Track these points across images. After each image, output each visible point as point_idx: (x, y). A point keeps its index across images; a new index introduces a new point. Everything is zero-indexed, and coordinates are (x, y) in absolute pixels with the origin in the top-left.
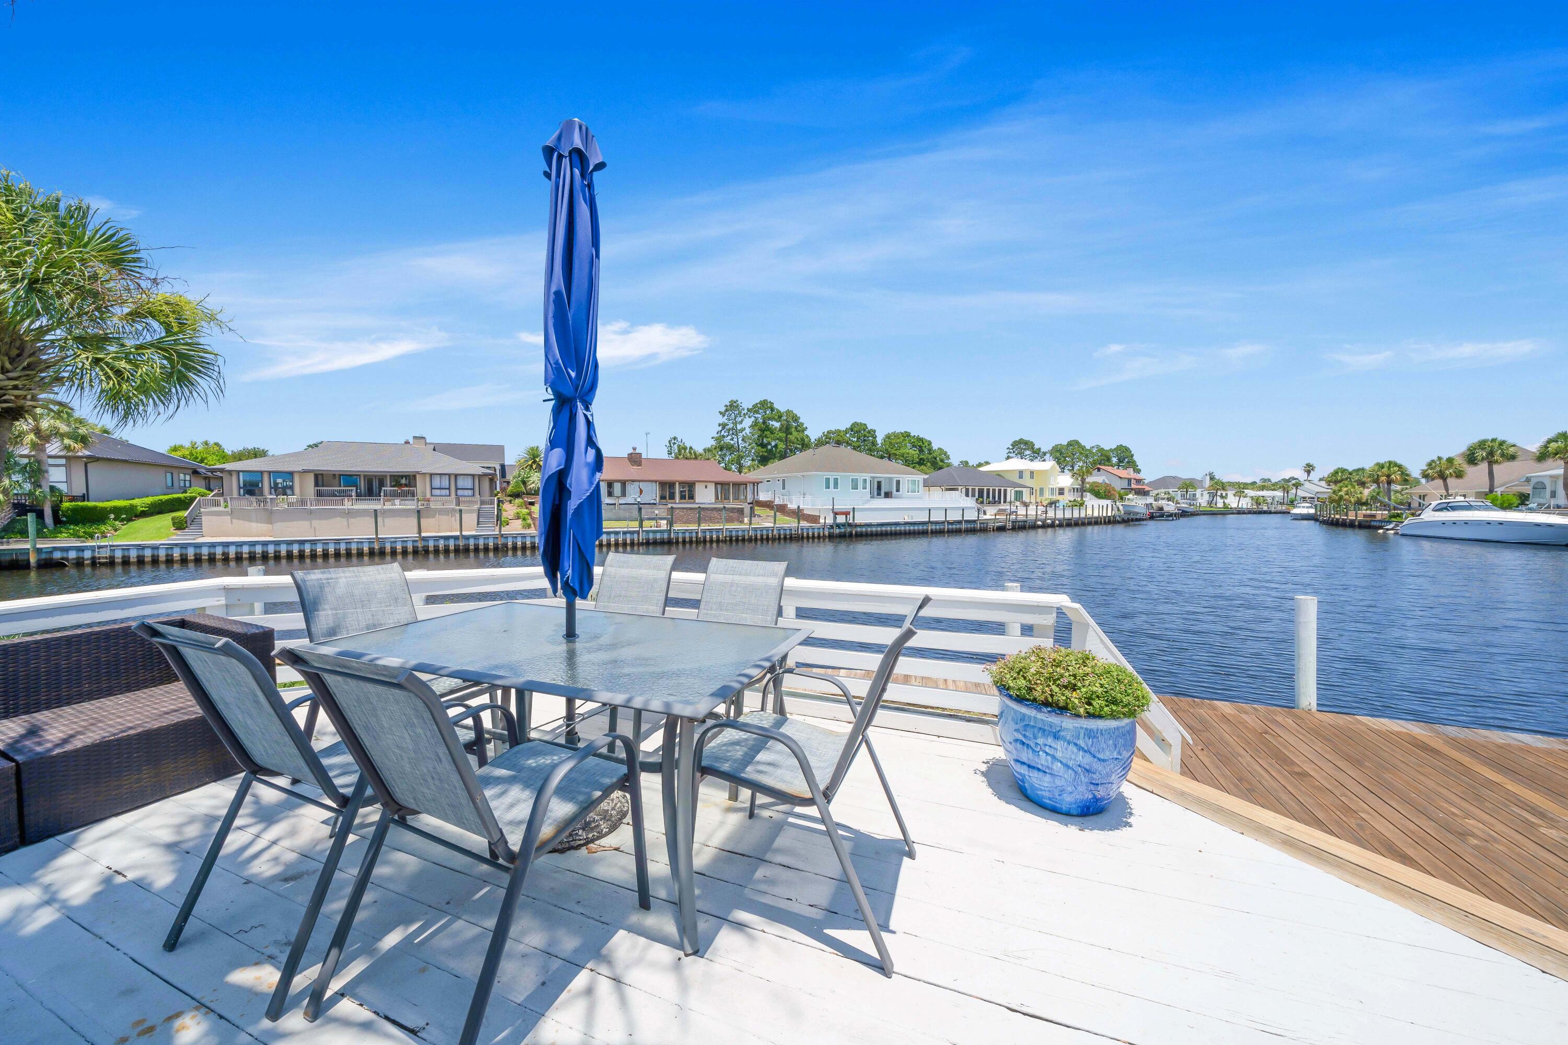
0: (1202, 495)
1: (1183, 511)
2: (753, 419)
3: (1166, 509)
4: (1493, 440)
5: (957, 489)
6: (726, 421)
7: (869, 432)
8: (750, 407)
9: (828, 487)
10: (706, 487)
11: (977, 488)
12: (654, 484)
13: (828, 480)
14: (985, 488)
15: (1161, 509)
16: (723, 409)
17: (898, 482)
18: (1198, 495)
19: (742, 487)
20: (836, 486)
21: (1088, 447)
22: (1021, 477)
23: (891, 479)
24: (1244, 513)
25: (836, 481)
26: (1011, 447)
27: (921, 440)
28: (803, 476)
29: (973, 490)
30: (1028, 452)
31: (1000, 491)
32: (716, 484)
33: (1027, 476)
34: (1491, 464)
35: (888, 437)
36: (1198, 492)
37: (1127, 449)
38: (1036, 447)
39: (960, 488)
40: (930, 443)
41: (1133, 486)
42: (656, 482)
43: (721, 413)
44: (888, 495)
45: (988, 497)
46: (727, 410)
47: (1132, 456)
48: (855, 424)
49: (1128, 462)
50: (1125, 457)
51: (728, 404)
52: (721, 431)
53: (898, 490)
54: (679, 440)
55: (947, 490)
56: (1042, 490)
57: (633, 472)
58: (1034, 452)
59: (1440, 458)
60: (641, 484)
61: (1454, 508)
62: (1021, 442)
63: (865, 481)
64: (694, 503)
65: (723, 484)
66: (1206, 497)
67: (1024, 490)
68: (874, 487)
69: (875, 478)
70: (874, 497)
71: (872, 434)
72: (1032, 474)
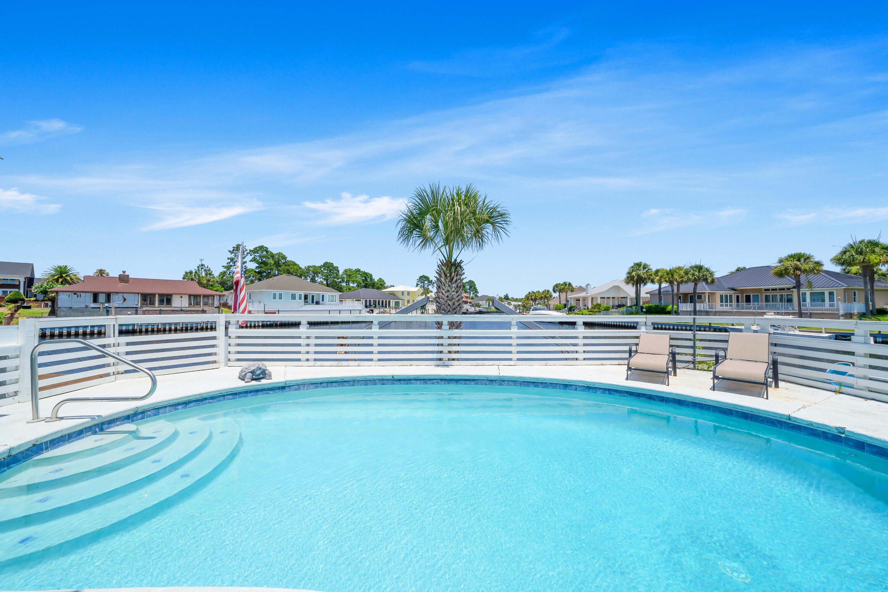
1: (481, 311)
2: (253, 256)
3: (470, 310)
5: (360, 300)
6: (234, 257)
7: (334, 268)
8: (252, 249)
9: (275, 298)
10: (181, 297)
11: (372, 300)
12: (137, 295)
13: (275, 295)
14: (377, 300)
15: (468, 310)
16: (231, 249)
17: (323, 296)
19: (210, 298)
20: (280, 298)
22: (403, 294)
23: (319, 294)
25: (281, 295)
26: (419, 279)
27: (365, 273)
28: (260, 292)
29: (370, 301)
30: (426, 282)
31: (386, 301)
32: (190, 296)
33: (406, 294)
34: (560, 292)
35: (346, 271)
37: (473, 282)
38: (430, 279)
39: (362, 299)
40: (371, 275)
42: (138, 293)
43: (230, 251)
44: (317, 303)
45: (379, 304)
46: (233, 250)
47: (475, 285)
48: (326, 264)
49: (474, 288)
50: (472, 286)
51: (235, 246)
52: (230, 262)
53: (323, 300)
54: (206, 266)
55: (356, 300)
57: (121, 287)
58: (429, 282)
59: (545, 290)
60: (125, 294)
61: (536, 310)
62: (423, 276)
63: (300, 295)
64: (171, 307)
65: (196, 296)
67: (400, 301)
68: (310, 299)
69: (310, 294)
70: (309, 304)
71: (336, 269)
72: (409, 293)
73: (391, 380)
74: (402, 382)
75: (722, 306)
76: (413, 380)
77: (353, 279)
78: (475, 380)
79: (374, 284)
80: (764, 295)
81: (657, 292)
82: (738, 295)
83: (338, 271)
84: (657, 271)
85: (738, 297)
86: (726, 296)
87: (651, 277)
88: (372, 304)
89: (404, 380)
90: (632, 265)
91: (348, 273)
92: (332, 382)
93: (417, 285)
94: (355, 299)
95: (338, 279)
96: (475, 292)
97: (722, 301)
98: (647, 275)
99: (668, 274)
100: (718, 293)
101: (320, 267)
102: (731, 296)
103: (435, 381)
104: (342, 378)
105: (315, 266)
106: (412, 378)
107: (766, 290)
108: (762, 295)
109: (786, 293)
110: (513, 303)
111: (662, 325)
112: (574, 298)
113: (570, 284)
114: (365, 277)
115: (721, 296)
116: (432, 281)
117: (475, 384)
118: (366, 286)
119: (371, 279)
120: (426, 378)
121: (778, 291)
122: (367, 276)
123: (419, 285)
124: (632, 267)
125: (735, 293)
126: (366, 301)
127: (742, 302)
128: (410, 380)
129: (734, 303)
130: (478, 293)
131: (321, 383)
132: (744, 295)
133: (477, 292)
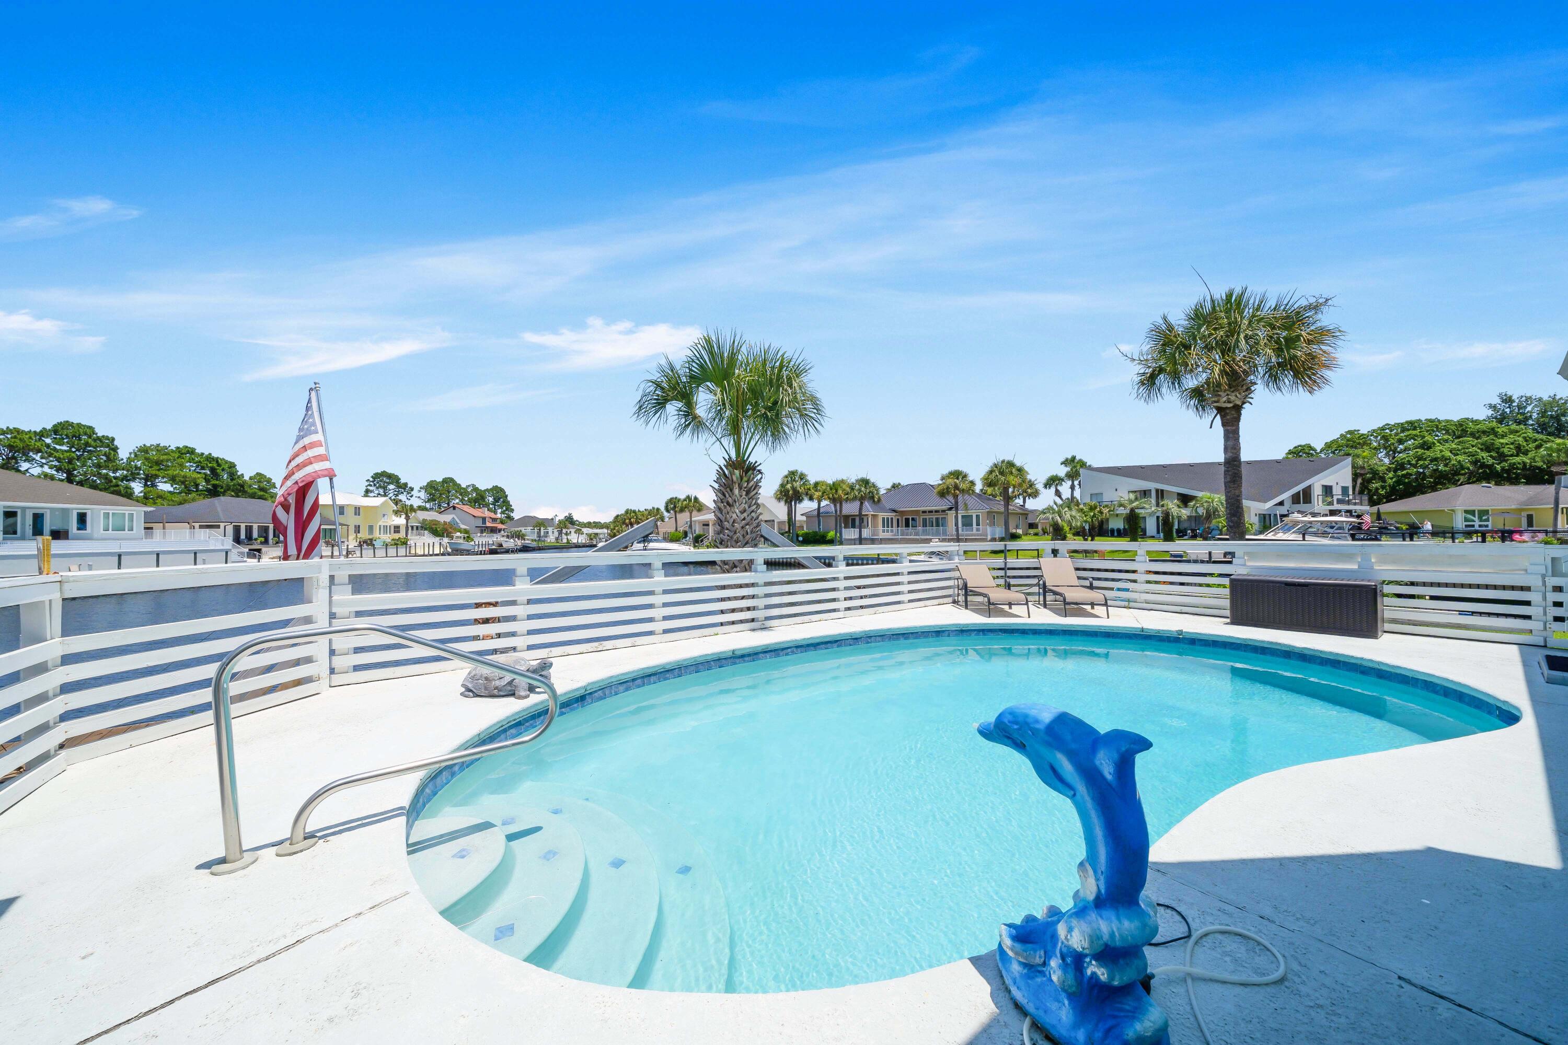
0: (553, 532)
1: (526, 547)
3: (505, 545)
4: (676, 498)
5: (218, 527)
7: (99, 439)
11: (255, 526)
15: (501, 545)
17: (82, 518)
18: (550, 533)
21: (464, 486)
22: (342, 513)
23: (66, 512)
24: (579, 547)
26: (371, 479)
27: (210, 458)
29: (249, 529)
30: (391, 487)
33: (350, 512)
34: (675, 512)
35: (144, 450)
36: (550, 529)
37: (502, 490)
39: (222, 525)
40: (232, 466)
41: (488, 524)
47: (506, 496)
49: (504, 502)
50: (499, 497)
53: (81, 528)
55: (201, 527)
56: (371, 528)
59: (653, 508)
62: (384, 474)
66: (556, 534)
68: (25, 523)
69: (24, 509)
70: (23, 538)
71: (109, 444)
72: (357, 510)
73: (731, 658)
74: (746, 659)
75: (884, 531)
76: (761, 653)
77: (170, 472)
78: (836, 641)
79: (242, 486)
80: (922, 517)
81: (816, 513)
82: (898, 517)
83: (115, 449)
84: (816, 484)
85: (898, 520)
86: (888, 519)
87: (809, 492)
88: (255, 534)
89: (749, 655)
90: (786, 473)
91: (153, 454)
92: (650, 676)
93: (367, 491)
94: (197, 525)
95: (115, 471)
96: (507, 509)
97: (884, 526)
98: (804, 488)
99: (831, 489)
100: (882, 515)
101: (42, 434)
102: (892, 519)
103: (789, 650)
104: (663, 666)
105: (18, 431)
106: (760, 650)
107: (924, 512)
108: (919, 518)
109: (941, 516)
110: (585, 530)
111: (825, 560)
112: (699, 522)
113: (696, 498)
114: (213, 470)
115: (883, 519)
116: (406, 484)
117: (838, 646)
118: (214, 492)
119: (233, 474)
120: (777, 647)
121: (934, 513)
122: (219, 465)
123: (372, 491)
124: (786, 477)
125: (896, 515)
126: (237, 530)
127: (902, 527)
128: (756, 654)
129: (895, 529)
130: (512, 511)
131: (634, 680)
132: (904, 517)
133: (508, 507)
